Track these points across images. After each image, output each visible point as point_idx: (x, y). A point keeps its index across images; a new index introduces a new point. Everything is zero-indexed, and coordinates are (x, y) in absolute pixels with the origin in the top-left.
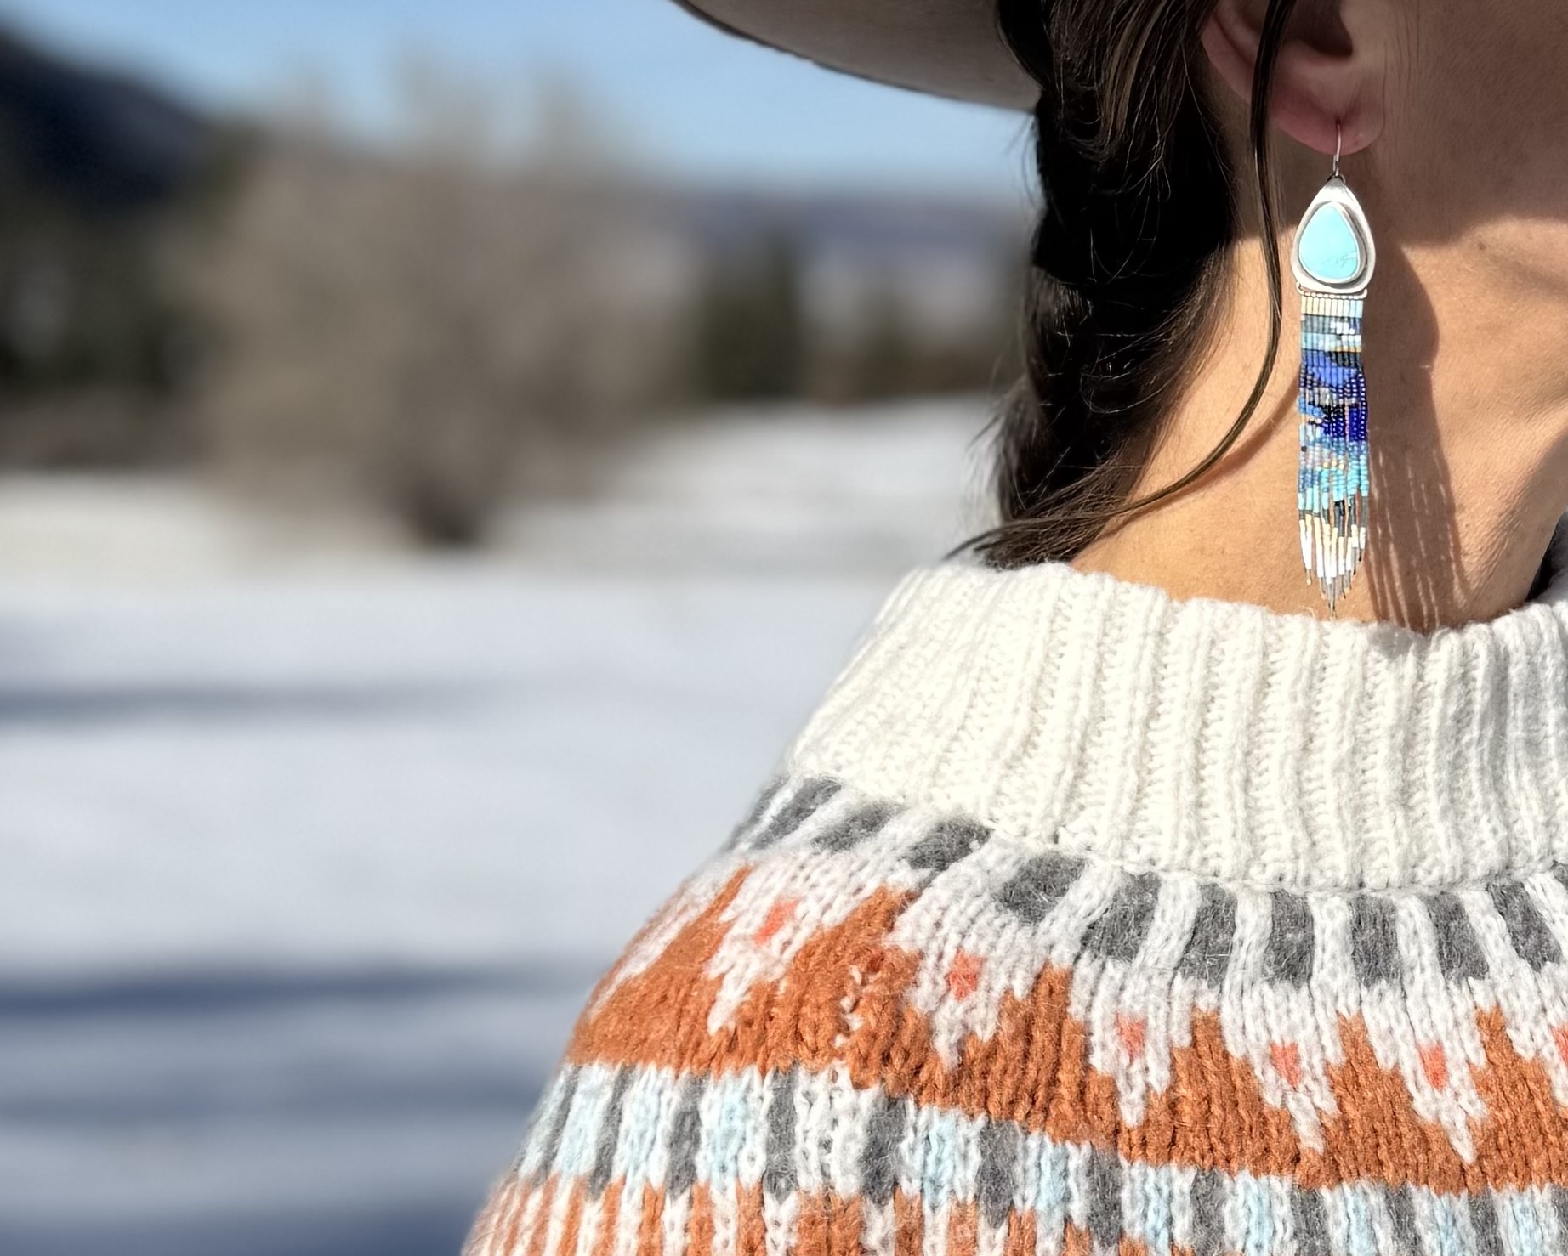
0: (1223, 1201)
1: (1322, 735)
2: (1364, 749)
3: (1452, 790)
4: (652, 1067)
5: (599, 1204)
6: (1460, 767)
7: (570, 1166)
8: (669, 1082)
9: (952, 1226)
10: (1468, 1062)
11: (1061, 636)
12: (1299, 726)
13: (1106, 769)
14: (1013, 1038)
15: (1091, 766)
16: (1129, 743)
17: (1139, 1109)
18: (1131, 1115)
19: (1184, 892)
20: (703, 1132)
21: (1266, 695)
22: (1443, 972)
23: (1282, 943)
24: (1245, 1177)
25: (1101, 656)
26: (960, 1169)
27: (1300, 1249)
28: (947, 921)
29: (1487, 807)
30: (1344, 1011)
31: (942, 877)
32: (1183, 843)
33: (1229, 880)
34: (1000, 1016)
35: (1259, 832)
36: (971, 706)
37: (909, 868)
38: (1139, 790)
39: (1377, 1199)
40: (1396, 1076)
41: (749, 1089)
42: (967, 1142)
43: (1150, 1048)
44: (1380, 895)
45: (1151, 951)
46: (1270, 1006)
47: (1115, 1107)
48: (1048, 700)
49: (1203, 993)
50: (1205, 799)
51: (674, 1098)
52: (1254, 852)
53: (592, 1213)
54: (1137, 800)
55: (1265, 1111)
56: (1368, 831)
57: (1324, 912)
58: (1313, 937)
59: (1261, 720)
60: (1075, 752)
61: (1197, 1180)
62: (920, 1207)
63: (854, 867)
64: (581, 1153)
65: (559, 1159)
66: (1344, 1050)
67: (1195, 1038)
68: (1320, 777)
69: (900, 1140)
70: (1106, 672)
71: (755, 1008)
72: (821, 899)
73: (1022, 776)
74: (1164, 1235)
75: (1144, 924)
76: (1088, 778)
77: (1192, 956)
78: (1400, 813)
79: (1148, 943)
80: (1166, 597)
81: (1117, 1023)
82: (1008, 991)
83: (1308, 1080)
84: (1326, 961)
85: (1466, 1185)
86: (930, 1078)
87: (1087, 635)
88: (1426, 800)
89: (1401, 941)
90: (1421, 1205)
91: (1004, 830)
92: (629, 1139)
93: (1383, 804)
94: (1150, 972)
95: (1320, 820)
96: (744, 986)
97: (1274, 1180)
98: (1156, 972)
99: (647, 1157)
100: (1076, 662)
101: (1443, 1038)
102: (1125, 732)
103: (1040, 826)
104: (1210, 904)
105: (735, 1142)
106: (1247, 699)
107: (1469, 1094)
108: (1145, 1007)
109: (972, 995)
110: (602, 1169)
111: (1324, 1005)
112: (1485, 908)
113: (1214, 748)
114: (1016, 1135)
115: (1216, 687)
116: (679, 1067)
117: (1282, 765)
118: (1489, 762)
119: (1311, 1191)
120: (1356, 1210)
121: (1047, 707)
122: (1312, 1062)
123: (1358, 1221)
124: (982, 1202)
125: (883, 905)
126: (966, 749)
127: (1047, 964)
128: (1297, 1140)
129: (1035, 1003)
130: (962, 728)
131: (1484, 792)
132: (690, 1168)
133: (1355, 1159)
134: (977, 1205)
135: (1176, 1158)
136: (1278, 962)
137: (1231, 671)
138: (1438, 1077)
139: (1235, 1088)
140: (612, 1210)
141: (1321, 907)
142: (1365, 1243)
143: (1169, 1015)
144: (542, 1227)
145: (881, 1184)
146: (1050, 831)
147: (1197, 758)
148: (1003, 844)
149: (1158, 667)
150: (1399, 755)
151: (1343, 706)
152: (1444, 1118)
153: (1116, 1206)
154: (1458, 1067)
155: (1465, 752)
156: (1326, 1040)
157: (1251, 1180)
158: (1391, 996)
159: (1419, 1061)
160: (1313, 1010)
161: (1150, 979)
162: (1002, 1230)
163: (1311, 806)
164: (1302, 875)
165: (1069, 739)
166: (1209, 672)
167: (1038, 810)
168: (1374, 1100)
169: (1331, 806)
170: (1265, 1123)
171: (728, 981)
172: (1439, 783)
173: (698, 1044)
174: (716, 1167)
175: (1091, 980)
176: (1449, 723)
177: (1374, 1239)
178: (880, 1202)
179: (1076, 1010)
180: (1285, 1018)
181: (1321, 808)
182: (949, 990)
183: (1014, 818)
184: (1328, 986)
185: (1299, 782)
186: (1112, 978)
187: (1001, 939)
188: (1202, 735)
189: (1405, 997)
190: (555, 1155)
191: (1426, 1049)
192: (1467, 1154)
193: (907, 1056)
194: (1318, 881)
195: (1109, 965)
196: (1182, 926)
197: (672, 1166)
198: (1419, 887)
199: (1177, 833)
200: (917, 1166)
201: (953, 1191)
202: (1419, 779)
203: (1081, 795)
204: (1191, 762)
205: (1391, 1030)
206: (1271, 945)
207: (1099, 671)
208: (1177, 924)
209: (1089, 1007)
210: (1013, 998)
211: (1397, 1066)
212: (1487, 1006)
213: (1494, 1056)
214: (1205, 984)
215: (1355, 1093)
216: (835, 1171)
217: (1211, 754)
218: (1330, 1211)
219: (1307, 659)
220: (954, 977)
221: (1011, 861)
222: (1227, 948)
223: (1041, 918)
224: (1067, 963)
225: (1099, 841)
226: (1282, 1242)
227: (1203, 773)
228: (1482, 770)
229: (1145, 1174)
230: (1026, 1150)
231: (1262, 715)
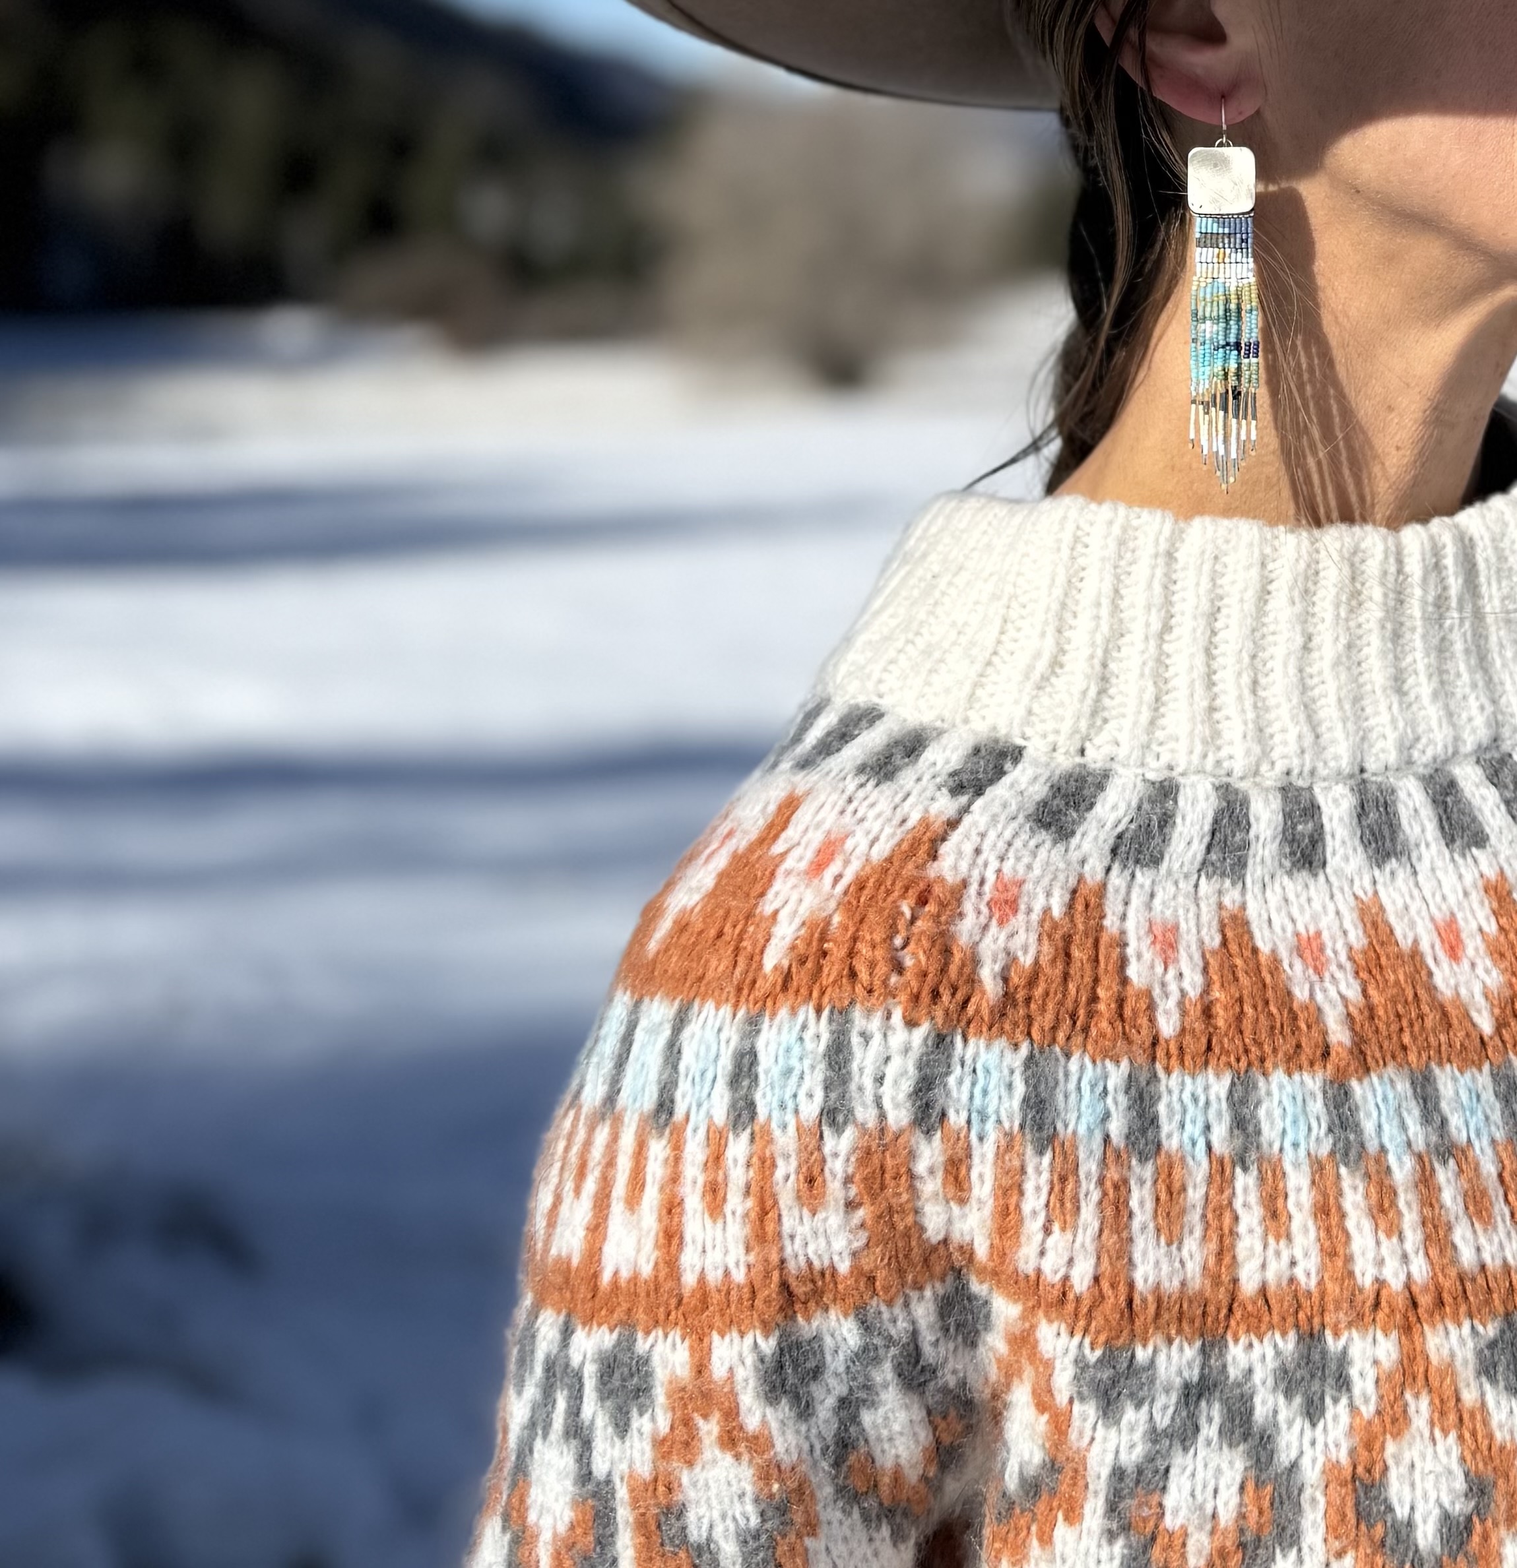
0: (1258, 1104)
1: (1319, 633)
2: (1358, 642)
3: (1441, 672)
4: (710, 1005)
5: (664, 1142)
6: (1447, 650)
7: (635, 1100)
8: (728, 1021)
9: (999, 1155)
10: (1481, 930)
11: (1081, 561)
12: (1298, 628)
13: (1126, 682)
14: (1053, 961)
15: (1113, 680)
16: (1146, 656)
17: (1176, 1016)
18: (1168, 1026)
19: (1201, 796)
20: (761, 1069)
21: (1266, 602)
22: (1447, 845)
23: (1294, 835)
24: (1278, 1076)
25: (1117, 578)
26: (1005, 1099)
27: (1334, 1145)
28: (986, 847)
29: (1474, 686)
30: (1361, 894)
31: (979, 803)
32: (1199, 748)
33: (1242, 778)
34: (1040, 940)
35: (1269, 731)
36: (1002, 633)
37: (949, 796)
38: (1157, 700)
39: (1403, 1086)
40: (1415, 954)
41: (804, 1027)
42: (1012, 1072)
43: (1183, 955)
44: (1379, 779)
45: (1174, 857)
46: (1291, 896)
47: (1152, 1020)
48: (1071, 622)
49: (1227, 891)
50: (1218, 702)
51: (732, 1035)
52: (1263, 752)
53: (658, 1149)
54: (1156, 710)
55: (1295, 1006)
56: (1366, 719)
57: (1330, 801)
58: (1322, 826)
59: (1264, 625)
60: (1098, 668)
61: (1233, 1084)
62: (967, 1136)
63: (897, 799)
64: (643, 1089)
65: (623, 1094)
66: (1365, 932)
67: (1224, 936)
68: (1320, 673)
69: (948, 1074)
70: (1123, 592)
71: (809, 944)
72: (868, 833)
73: (1050, 696)
74: (1201, 1144)
75: (1166, 830)
76: (1112, 691)
77: (1214, 857)
78: (1395, 699)
79: (1171, 849)
80: (1173, 519)
81: (1150, 930)
82: (1047, 911)
83: (1333, 968)
84: (1337, 848)
85: (1487, 1057)
86: (977, 1011)
87: (1103, 559)
88: (1418, 685)
89: (1404, 822)
90: (1445, 1085)
91: (1035, 749)
92: (690, 1078)
93: (1379, 692)
94: (1176, 876)
95: (1322, 714)
96: (797, 921)
97: (1307, 1077)
98: (1182, 876)
99: (709, 1094)
100: (1096, 584)
101: (1456, 910)
102: (1142, 646)
103: (1068, 743)
104: (1225, 804)
105: (794, 1079)
106: (1250, 606)
107: (1485, 962)
108: (1176, 911)
109: (1013, 921)
110: (665, 1106)
111: (1342, 890)
112: (1477, 780)
113: (1224, 654)
114: (1057, 1060)
115: (1222, 598)
116: (736, 1006)
117: (1285, 665)
118: (1473, 642)
119: (1342, 1085)
120: (1385, 1099)
121: (1071, 627)
122: (1336, 950)
123: (1388, 1111)
124: (1027, 1130)
125: (928, 834)
126: (998, 673)
127: (1081, 879)
128: (1325, 1033)
129: (1072, 921)
130: (995, 653)
131: (1471, 671)
132: (751, 1106)
133: (1381, 1047)
134: (1023, 1134)
135: (1213, 1062)
136: (1293, 853)
137: (1233, 583)
138: (1454, 950)
139: (1264, 985)
140: (677, 1147)
141: (1326, 797)
142: (1395, 1131)
143: (1198, 916)
144: (610, 1163)
145: (929, 1116)
146: (1078, 746)
147: (1209, 666)
148: (1035, 763)
149: (1169, 584)
150: (1390, 645)
151: (1337, 606)
152: (1463, 992)
153: (1154, 1121)
154: (1472, 936)
155: (1449, 637)
156: (1348, 925)
157: (1284, 1078)
158: (1402, 874)
159: (1435, 935)
160: (1332, 897)
161: (1176, 883)
162: (1047, 1159)
163: (1314, 701)
164: (1307, 769)
165: (1092, 657)
166: (1214, 585)
167: (1066, 727)
168: (1397, 982)
169: (1332, 699)
170: (1295, 1018)
171: (783, 916)
172: (1429, 666)
173: (754, 982)
174: (775, 1104)
175: (1123, 891)
176: (1430, 609)
177: (1403, 1127)
178: (928, 1133)
179: (1111, 922)
180: (1306, 906)
181: (1322, 702)
182: (991, 918)
183: (1045, 736)
184: (1342, 870)
185: (1302, 679)
186: (1142, 886)
187: (1038, 859)
188: (1211, 643)
189: (1415, 873)
190: (619, 1091)
191: (1441, 924)
192: (1486, 1025)
193: (954, 990)
194: (1323, 772)
195: (1138, 874)
196: (1202, 828)
197: (733, 1105)
198: (1415, 768)
199: (1192, 741)
200: (965, 1097)
201: (999, 1122)
202: (1410, 665)
203: (1104, 709)
204: (1202, 669)
205: (1406, 908)
206: (1285, 839)
207: (1117, 591)
208: (1197, 827)
209: (1124, 917)
210: (1051, 918)
211: (1416, 942)
212: (1491, 874)
213: (1503, 921)
214: (1228, 882)
215: (1378, 977)
216: (887, 1104)
217: (1220, 660)
218: (1360, 1103)
219: (1302, 565)
220: (996, 903)
221: (1042, 780)
222: (1246, 845)
223: (1073, 833)
224: (1100, 876)
225: (1122, 753)
226: (1317, 1139)
227: (1215, 678)
228: (1467, 651)
229: (1183, 1083)
230: (1067, 1075)
231: (1265, 620)
